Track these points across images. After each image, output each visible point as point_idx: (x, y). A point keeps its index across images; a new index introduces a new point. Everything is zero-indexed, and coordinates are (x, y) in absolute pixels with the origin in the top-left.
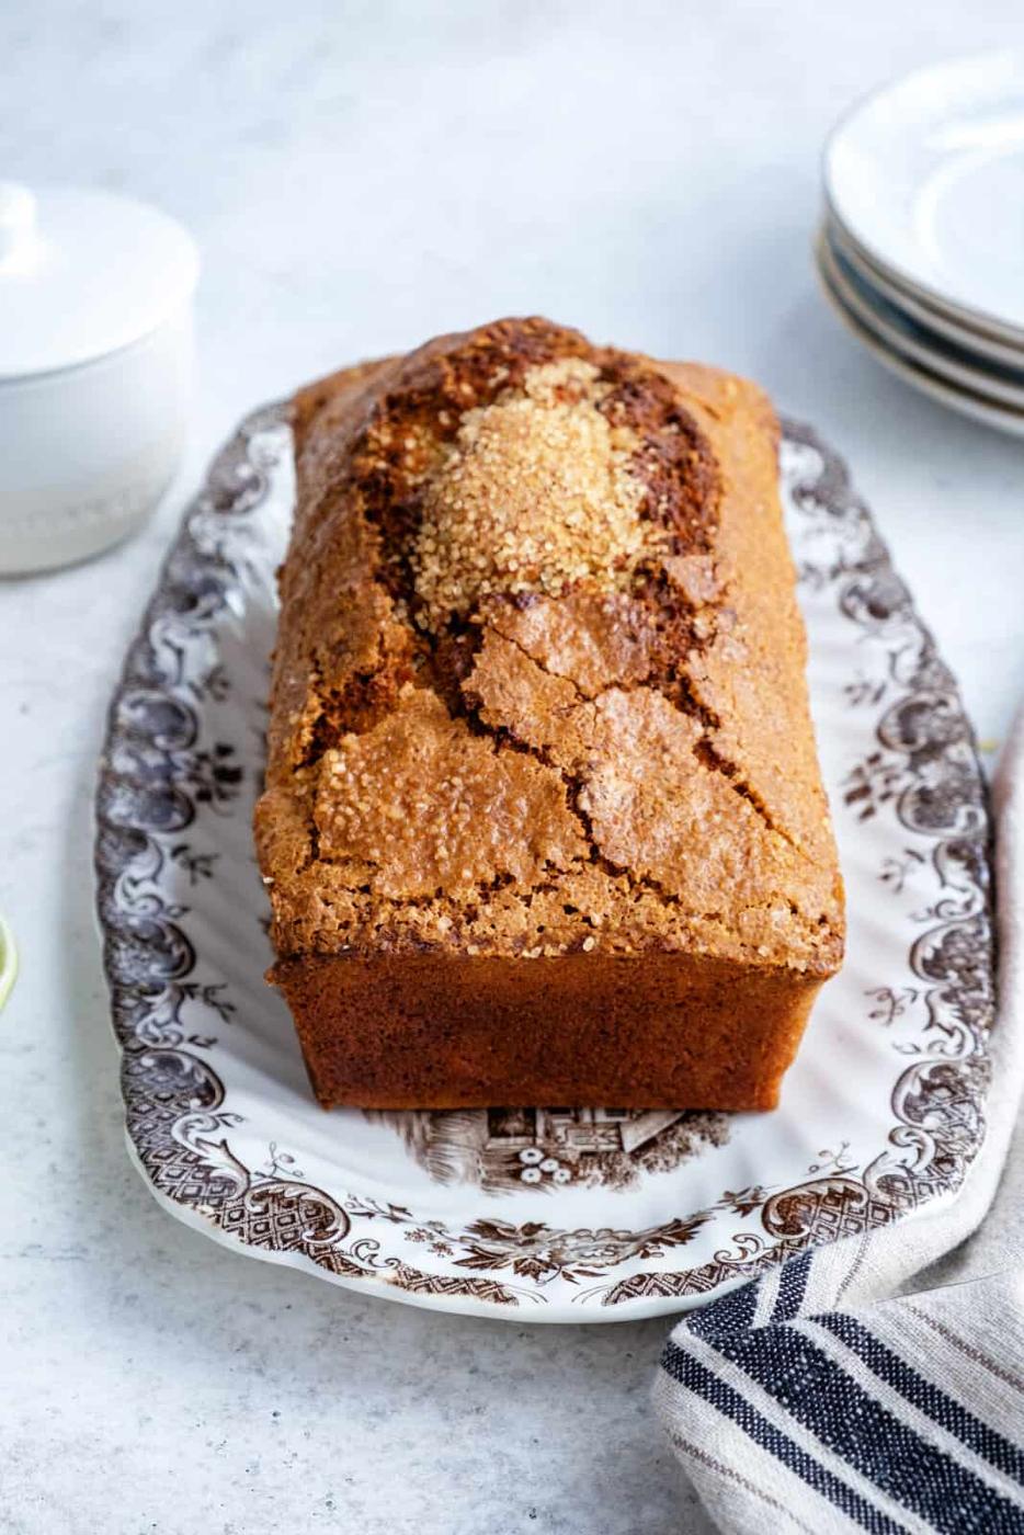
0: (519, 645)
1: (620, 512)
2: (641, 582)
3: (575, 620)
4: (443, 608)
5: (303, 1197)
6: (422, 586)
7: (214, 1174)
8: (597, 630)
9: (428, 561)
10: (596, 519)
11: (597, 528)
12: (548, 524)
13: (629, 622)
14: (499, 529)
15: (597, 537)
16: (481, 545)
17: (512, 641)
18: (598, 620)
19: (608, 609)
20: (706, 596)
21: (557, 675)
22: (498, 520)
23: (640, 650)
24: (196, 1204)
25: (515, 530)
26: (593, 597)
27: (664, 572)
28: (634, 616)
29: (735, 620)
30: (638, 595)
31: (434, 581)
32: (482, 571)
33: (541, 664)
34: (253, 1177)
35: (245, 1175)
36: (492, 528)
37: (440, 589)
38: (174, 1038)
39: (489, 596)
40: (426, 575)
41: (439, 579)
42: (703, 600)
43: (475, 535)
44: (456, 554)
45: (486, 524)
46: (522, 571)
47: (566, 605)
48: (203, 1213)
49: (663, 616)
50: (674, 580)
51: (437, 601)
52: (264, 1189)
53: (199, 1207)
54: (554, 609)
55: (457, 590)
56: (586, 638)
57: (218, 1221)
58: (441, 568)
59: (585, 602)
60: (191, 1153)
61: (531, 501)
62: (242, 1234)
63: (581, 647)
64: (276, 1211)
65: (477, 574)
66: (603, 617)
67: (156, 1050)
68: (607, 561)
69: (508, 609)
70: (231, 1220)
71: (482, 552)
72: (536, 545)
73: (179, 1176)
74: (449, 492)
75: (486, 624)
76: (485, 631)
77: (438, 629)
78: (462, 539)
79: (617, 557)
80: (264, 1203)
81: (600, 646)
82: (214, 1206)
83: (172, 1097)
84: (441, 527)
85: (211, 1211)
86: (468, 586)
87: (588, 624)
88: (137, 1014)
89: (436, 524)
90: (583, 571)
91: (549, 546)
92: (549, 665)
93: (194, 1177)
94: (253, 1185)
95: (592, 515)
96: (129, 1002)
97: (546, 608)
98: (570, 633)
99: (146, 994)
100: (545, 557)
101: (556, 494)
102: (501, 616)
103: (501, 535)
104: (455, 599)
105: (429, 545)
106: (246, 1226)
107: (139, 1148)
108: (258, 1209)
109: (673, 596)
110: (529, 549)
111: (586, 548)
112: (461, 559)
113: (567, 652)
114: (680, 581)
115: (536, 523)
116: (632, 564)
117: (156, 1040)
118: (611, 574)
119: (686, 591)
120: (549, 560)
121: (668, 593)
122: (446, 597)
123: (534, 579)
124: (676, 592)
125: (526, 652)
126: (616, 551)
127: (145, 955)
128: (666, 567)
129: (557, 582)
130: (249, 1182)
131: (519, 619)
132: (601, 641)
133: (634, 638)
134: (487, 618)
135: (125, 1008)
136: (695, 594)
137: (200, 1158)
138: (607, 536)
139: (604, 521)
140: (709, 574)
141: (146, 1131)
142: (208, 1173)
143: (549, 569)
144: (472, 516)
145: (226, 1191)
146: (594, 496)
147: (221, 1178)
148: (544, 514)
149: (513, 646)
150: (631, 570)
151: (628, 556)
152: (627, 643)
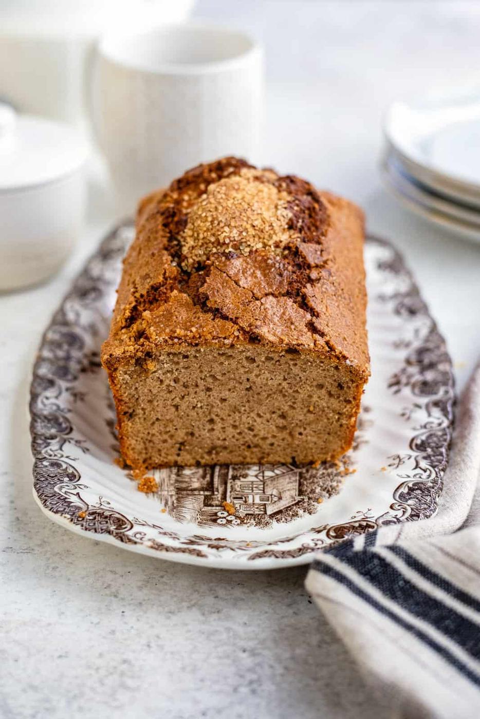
0: (227, 275)
1: (279, 223)
2: (286, 252)
3: (254, 266)
4: (194, 260)
5: (112, 516)
6: (185, 250)
7: (72, 504)
8: (264, 271)
9: (188, 239)
10: (267, 224)
11: (267, 228)
12: (245, 224)
13: (279, 268)
14: (222, 225)
15: (267, 232)
16: (213, 232)
17: (224, 272)
18: (264, 265)
19: (270, 262)
20: (316, 261)
21: (244, 288)
22: (221, 221)
23: (284, 280)
24: (62, 514)
25: (229, 226)
26: (263, 256)
27: (297, 248)
28: (281, 266)
29: (330, 274)
30: (285, 257)
31: (191, 249)
32: (213, 243)
33: (237, 283)
34: (90, 507)
35: (86, 506)
36: (219, 224)
37: (193, 251)
38: (59, 456)
39: (215, 253)
40: (188, 246)
41: (193, 247)
42: (315, 263)
43: (211, 227)
44: (201, 236)
45: (216, 222)
46: (231, 244)
47: (251, 259)
48: (65, 517)
49: (295, 268)
50: (301, 252)
51: (191, 257)
52: (95, 511)
53: (64, 515)
54: (245, 261)
55: (201, 252)
56: (258, 273)
57: (72, 520)
58: (195, 242)
59: (259, 258)
60: (62, 496)
61: (238, 214)
62: (82, 526)
63: (256, 277)
64: (99, 519)
65: (210, 245)
66: (267, 265)
67: (50, 459)
68: (271, 243)
69: (224, 259)
70: (78, 520)
71: (213, 235)
72: (238, 233)
73: (56, 504)
74: (201, 210)
75: (213, 265)
76: (212, 268)
77: (191, 270)
78: (205, 229)
79: (276, 241)
80: (94, 516)
81: (265, 277)
82: (70, 515)
83: (56, 476)
84: (196, 224)
85: (69, 516)
86: (206, 250)
87: (260, 268)
88: (43, 446)
89: (193, 224)
90: (260, 246)
91: (244, 234)
92: (241, 283)
93: (62, 505)
94: (90, 509)
95: (266, 222)
96: (39, 441)
97: (241, 260)
98: (252, 271)
99: (48, 439)
100: (242, 239)
101: (249, 213)
102: (220, 262)
103: (223, 227)
104: (200, 256)
105: (190, 233)
106: (84, 524)
107: (38, 493)
108: (91, 518)
109: (301, 260)
110: (235, 234)
111: (262, 236)
112: (204, 238)
113: (249, 279)
114: (304, 253)
115: (239, 223)
116: (283, 245)
117: (51, 456)
118: (273, 248)
119: (307, 258)
120: (244, 240)
121: (299, 258)
122: (196, 255)
123: (236, 247)
124: (302, 258)
125: (230, 277)
126: (275, 238)
127: (49, 425)
128: (298, 246)
129: (247, 250)
130: (88, 508)
131: (228, 263)
132: (265, 275)
133: (281, 275)
134: (213, 262)
135: (37, 443)
136: (311, 260)
137: (66, 498)
138: (272, 232)
139: (271, 225)
140: (319, 253)
141: (42, 487)
142: (69, 504)
143: (244, 244)
144: (210, 219)
145: (77, 510)
146: (267, 215)
147: (75, 506)
148: (243, 220)
149: (225, 275)
150: (282, 247)
151: (281, 242)
152: (278, 277)
